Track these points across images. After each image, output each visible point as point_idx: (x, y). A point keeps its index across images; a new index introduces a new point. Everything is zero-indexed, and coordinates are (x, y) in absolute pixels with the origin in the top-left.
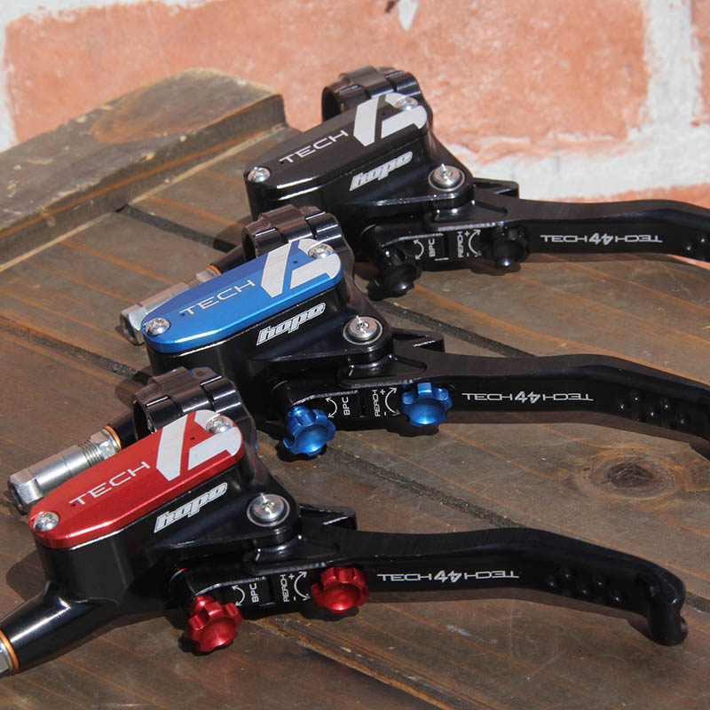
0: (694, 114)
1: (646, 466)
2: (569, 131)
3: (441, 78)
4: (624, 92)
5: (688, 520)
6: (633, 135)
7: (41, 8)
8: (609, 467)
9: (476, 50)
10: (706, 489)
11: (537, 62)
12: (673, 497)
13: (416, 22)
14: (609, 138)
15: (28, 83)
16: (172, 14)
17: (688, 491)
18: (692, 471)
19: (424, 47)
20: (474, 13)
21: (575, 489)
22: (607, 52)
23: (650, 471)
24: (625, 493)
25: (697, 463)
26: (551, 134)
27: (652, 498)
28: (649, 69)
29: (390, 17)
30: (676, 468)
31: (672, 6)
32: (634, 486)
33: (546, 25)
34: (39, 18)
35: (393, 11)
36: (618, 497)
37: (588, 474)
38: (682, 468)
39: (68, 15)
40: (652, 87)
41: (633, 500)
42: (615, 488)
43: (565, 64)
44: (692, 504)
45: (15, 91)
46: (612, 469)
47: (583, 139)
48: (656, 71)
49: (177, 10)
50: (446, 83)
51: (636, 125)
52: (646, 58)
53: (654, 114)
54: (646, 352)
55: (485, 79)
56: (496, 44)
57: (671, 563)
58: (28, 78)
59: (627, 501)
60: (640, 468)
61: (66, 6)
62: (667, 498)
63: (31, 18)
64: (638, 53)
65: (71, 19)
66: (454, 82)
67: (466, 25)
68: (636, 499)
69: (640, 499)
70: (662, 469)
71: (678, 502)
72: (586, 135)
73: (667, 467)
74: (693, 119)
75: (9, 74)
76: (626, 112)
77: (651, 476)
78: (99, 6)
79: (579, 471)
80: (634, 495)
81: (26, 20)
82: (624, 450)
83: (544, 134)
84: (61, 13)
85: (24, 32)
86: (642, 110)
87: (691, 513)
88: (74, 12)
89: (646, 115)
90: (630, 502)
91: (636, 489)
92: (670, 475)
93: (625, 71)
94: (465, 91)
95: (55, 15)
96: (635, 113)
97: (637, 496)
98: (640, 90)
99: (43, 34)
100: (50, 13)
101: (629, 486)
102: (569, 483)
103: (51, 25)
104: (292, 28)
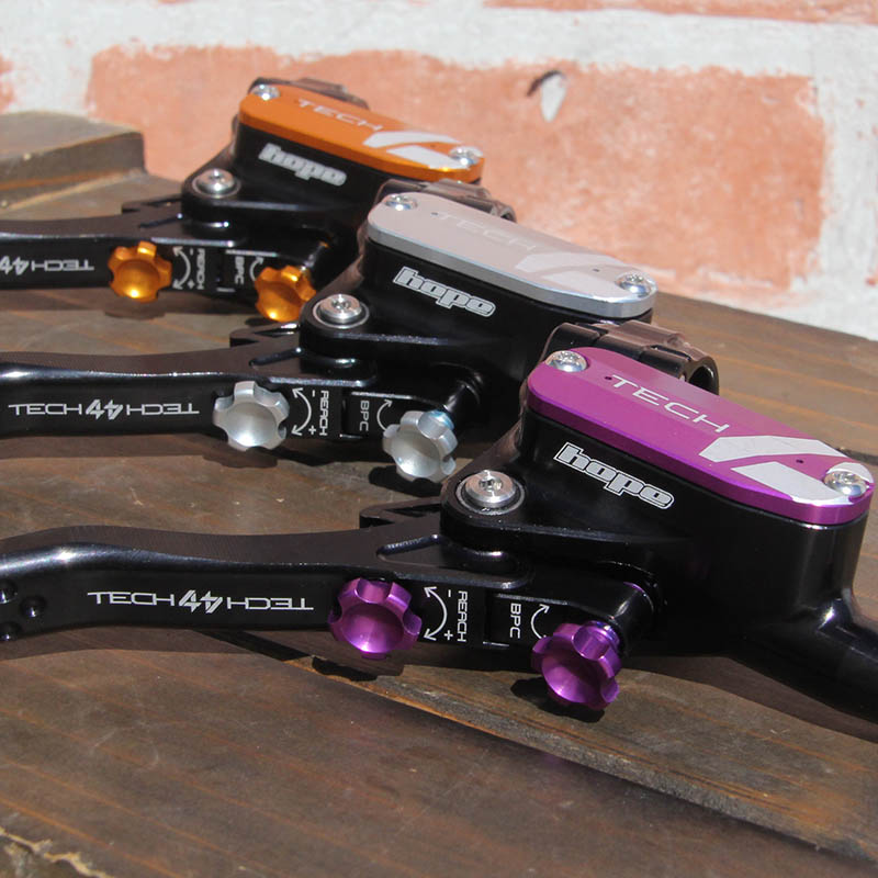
0: (870, 270)
2: (723, 270)
3: (582, 184)
4: (792, 231)
6: (796, 285)
7: (134, 40)
9: (626, 156)
11: (695, 180)
13: (561, 112)
14: (768, 285)
16: (282, 66)
19: (567, 144)
20: (629, 111)
22: (777, 179)
26: (701, 271)
28: (825, 208)
29: (530, 102)
31: (860, 135)
33: (711, 137)
34: (131, 51)
35: (536, 95)
39: (164, 53)
40: (826, 230)
43: (728, 188)
47: (738, 282)
48: (833, 211)
49: (288, 62)
50: (586, 192)
51: (802, 275)
52: (823, 193)
53: (824, 263)
55: (634, 194)
56: (651, 152)
61: (163, 41)
63: (122, 50)
64: (814, 185)
65: (167, 57)
66: (597, 191)
67: (617, 123)
72: (742, 277)
74: (868, 275)
76: (792, 255)
78: (200, 45)
81: (115, 52)
83: (692, 270)
84: (156, 48)
85: (112, 65)
86: (811, 256)
88: (170, 49)
89: (815, 263)
93: (796, 207)
94: (609, 204)
95: (149, 49)
96: (802, 259)
98: (811, 232)
99: (133, 71)
100: (144, 47)
103: (144, 61)
104: (417, 101)
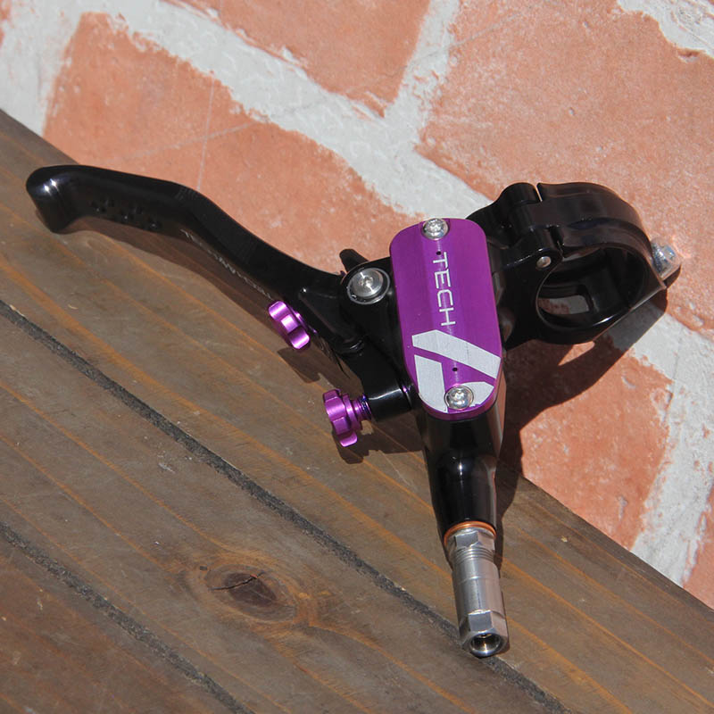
1: (269, 584)
5: (307, 659)
7: (121, 17)
8: (229, 572)
10: (331, 629)
12: (293, 628)
15: (77, 90)
16: (232, 112)
17: (310, 625)
18: (319, 603)
21: (188, 588)
22: (611, 466)
23: (273, 590)
24: (241, 608)
25: (325, 597)
27: (270, 622)
28: (645, 519)
30: (302, 595)
32: (254, 603)
34: (115, 26)
36: (233, 612)
37: (204, 574)
38: (308, 597)
39: (141, 43)
40: (639, 543)
41: (250, 620)
42: (232, 599)
44: (313, 641)
45: (61, 89)
46: (231, 576)
48: (651, 527)
49: (238, 110)
52: (647, 504)
54: (287, 448)
57: (281, 704)
58: (78, 85)
59: (244, 619)
60: (262, 583)
61: (144, 32)
62: (287, 627)
63: (109, 21)
64: (642, 493)
65: (142, 49)
68: (252, 619)
69: (257, 620)
70: (287, 592)
71: (299, 636)
73: (292, 591)
75: (64, 68)
77: (273, 597)
79: (195, 568)
80: (251, 613)
81: (102, 19)
82: (248, 558)
84: (136, 35)
85: (96, 31)
87: (311, 652)
88: (147, 44)
90: (246, 620)
91: (255, 607)
92: (294, 603)
93: (620, 504)
95: (130, 34)
97: (256, 616)
98: (627, 537)
99: (111, 47)
100: (127, 28)
101: (247, 602)
102: (181, 580)
103: (122, 40)
